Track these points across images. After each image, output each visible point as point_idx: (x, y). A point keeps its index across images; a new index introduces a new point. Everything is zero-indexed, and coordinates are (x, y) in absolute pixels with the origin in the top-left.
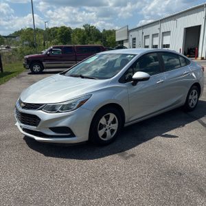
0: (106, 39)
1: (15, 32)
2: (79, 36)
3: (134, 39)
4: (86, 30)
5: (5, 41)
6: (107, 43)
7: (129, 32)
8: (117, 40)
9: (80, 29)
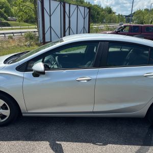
5: (125, 19)
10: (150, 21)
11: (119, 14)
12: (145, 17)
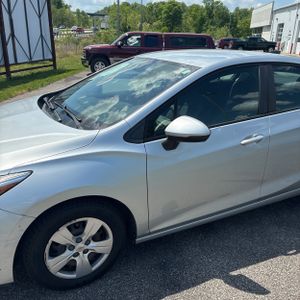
0: (236, 23)
1: (106, 8)
2: (194, 18)
3: (282, 25)
4: (207, 8)
5: (91, 20)
6: (238, 29)
7: (274, 12)
8: (253, 26)
9: (197, 6)
10: (138, 25)
11: (78, 10)
12: (129, 18)
